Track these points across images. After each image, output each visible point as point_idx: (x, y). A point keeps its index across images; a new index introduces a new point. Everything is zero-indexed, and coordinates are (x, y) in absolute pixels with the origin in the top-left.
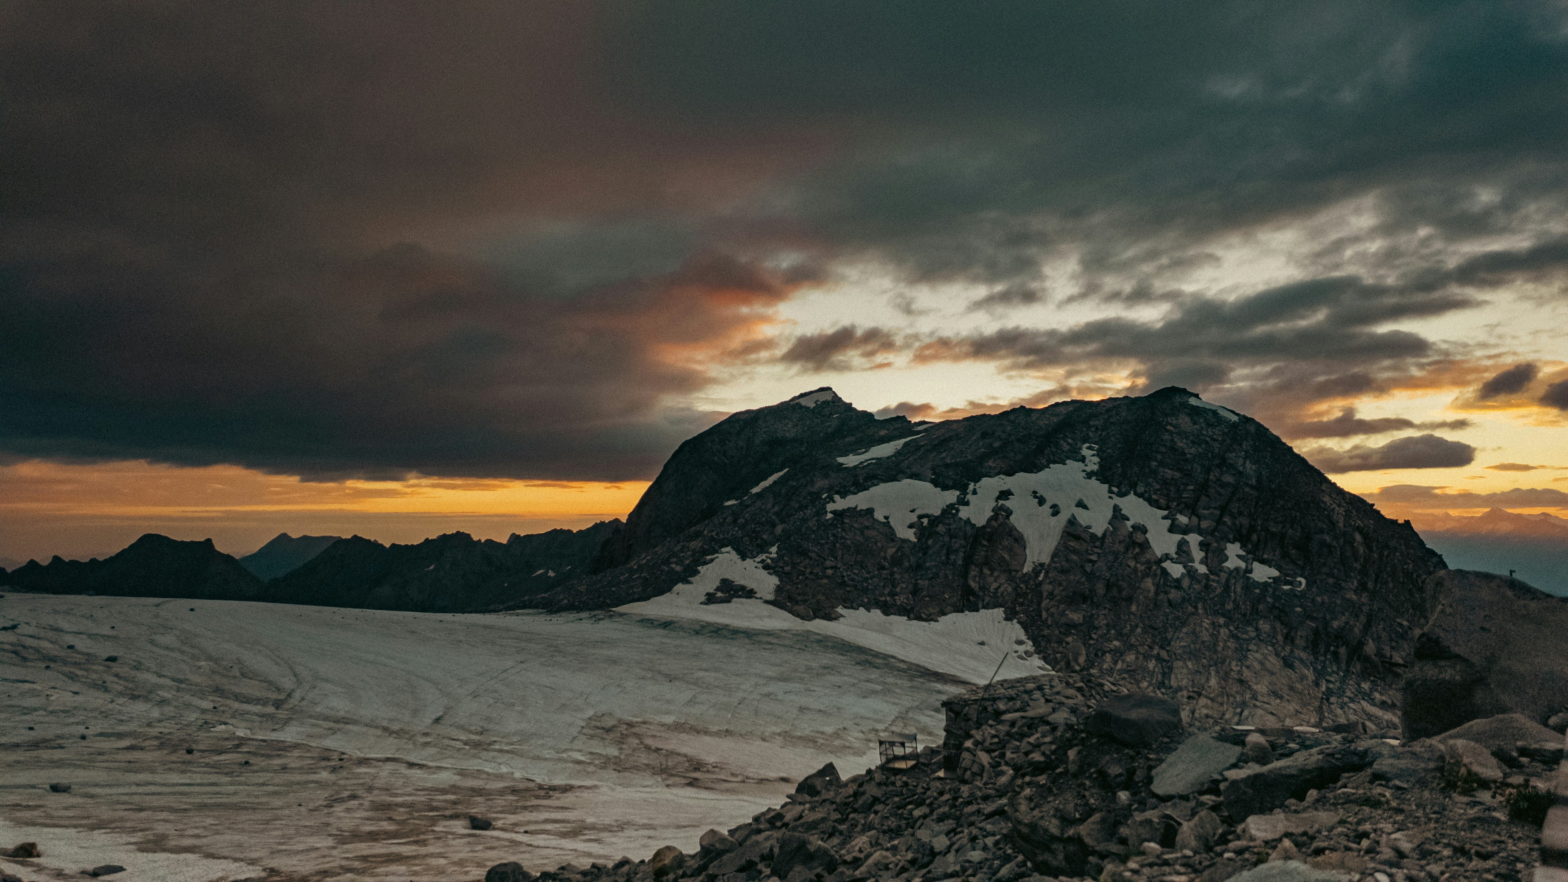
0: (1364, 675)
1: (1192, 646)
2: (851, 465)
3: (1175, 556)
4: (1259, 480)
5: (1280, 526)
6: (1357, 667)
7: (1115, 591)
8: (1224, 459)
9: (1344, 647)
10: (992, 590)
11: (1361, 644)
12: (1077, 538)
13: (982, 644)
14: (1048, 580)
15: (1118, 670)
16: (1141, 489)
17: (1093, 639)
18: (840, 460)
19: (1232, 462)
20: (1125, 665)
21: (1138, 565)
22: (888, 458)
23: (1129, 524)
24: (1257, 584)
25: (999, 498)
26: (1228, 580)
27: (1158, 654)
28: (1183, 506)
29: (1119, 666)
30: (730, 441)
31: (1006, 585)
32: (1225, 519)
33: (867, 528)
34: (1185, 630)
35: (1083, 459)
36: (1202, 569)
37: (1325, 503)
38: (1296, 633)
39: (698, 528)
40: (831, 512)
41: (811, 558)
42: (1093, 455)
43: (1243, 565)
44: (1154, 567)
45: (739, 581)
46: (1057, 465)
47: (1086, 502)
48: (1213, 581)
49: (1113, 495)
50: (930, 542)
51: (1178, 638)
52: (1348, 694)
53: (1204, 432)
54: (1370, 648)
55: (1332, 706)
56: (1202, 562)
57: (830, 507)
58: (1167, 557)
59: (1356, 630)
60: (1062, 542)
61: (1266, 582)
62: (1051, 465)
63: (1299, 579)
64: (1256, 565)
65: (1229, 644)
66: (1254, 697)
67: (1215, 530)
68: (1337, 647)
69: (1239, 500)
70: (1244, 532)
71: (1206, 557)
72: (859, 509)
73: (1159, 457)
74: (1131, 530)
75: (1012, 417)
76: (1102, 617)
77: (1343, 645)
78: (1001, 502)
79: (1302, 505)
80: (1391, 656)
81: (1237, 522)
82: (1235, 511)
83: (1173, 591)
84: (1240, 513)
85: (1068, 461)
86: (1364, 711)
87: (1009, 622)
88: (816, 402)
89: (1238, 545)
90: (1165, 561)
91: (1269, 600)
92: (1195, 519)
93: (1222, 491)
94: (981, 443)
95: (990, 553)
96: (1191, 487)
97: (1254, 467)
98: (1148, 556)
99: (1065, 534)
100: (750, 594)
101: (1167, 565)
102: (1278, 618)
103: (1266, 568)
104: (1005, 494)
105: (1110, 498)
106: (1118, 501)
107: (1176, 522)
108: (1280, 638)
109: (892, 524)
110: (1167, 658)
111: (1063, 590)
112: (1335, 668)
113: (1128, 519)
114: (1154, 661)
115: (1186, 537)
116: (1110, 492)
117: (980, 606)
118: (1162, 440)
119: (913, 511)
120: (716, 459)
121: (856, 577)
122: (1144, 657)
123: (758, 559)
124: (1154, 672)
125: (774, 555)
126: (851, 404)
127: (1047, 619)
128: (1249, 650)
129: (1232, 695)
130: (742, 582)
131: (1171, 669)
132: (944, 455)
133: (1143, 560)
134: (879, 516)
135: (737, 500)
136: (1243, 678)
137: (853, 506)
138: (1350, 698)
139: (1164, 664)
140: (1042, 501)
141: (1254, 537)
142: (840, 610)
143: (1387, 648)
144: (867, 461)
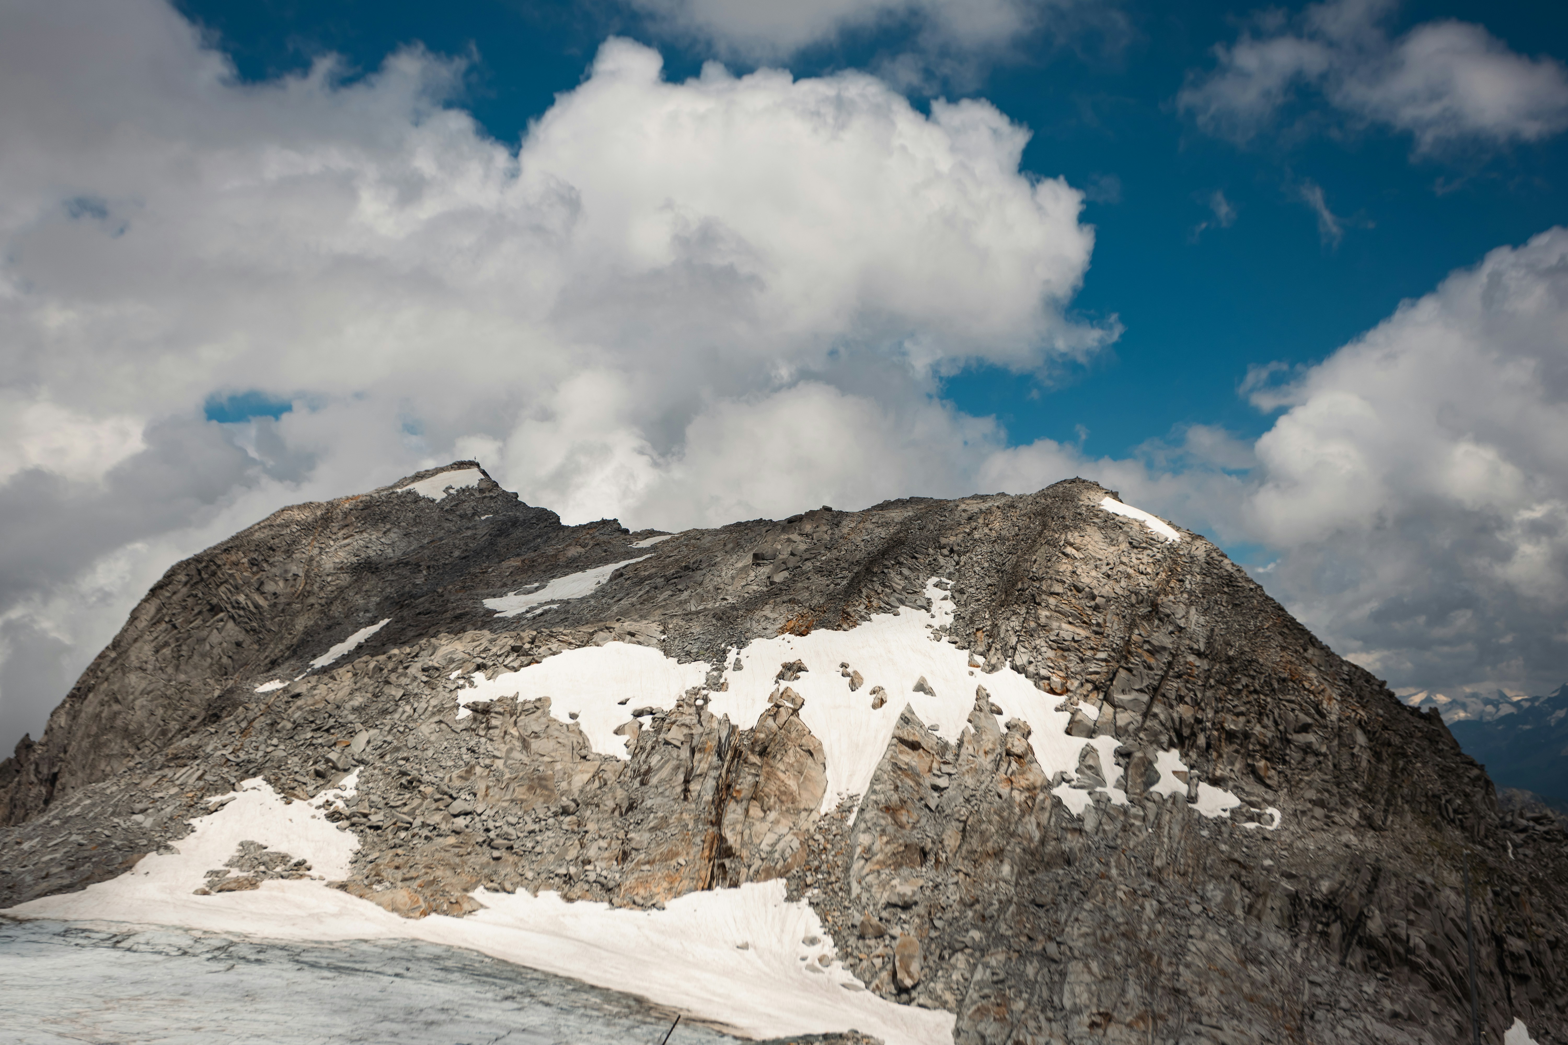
0: (1369, 967)
1: (1099, 933)
2: (510, 614)
3: (1075, 776)
4: (1209, 643)
5: (1242, 719)
6: (1357, 957)
7: (975, 842)
8: (1155, 606)
9: (1338, 924)
10: (764, 847)
11: (1362, 918)
12: (915, 746)
13: (745, 947)
14: (862, 826)
15: (978, 983)
16: (1021, 658)
17: (935, 928)
18: (490, 603)
19: (1168, 611)
20: (988, 971)
21: (1015, 793)
22: (582, 600)
23: (1001, 720)
24: (1201, 820)
25: (781, 676)
26: (1158, 816)
27: (1044, 949)
28: (1089, 686)
29: (978, 976)
30: (272, 565)
31: (789, 837)
32: (1156, 710)
33: (536, 735)
34: (1088, 906)
35: (927, 606)
36: (1119, 798)
37: (1309, 679)
38: (1264, 904)
39: (194, 740)
40: (467, 706)
41: (424, 797)
42: (945, 598)
43: (1183, 789)
44: (1041, 797)
45: (276, 846)
46: (883, 616)
47: (931, 683)
48: (1136, 817)
49: (977, 671)
50: (654, 760)
51: (1077, 920)
52: (1344, 1004)
53: (1124, 559)
54: (1375, 925)
55: (1318, 1027)
56: (1118, 785)
57: (466, 696)
58: (1063, 779)
59: (1355, 895)
60: (888, 756)
61: (1219, 817)
62: (873, 616)
63: (1270, 810)
64: (1204, 789)
65: (1159, 927)
66: (1196, 1018)
67: (1141, 728)
68: (1327, 925)
69: (1179, 676)
70: (1186, 732)
71: (1125, 777)
72: (521, 699)
73: (1052, 601)
74: (1005, 730)
75: (808, 528)
76: (952, 888)
77: (1335, 921)
78: (784, 684)
79: (1276, 686)
80: (1408, 936)
81: (1175, 715)
82: (1172, 695)
83: (1069, 836)
84: (1181, 699)
85: (902, 609)
86: (1366, 1031)
87: (794, 905)
88: (446, 490)
89: (1175, 753)
90: (1059, 784)
91: (1223, 847)
92: (1108, 709)
93: (1152, 661)
94: (753, 574)
95: (762, 779)
96: (1102, 655)
97: (1202, 620)
98: (1031, 777)
99: (895, 741)
100: (299, 869)
101: (1061, 791)
102: (1236, 877)
103: (1218, 791)
104: (793, 670)
105: (972, 673)
106: (982, 678)
107: (1078, 717)
108: (1239, 912)
109: (583, 727)
110: (1057, 956)
111: (888, 843)
112: (1324, 961)
113: (1000, 712)
114: (1036, 963)
115: (1092, 742)
116: (972, 664)
117: (743, 877)
118: (1058, 572)
119: (623, 703)
120: (242, 598)
121: (511, 830)
122: (1021, 956)
123: (319, 800)
124: (1036, 981)
125: (350, 793)
126: (516, 495)
127: (859, 897)
128: (1191, 937)
129: (1162, 1017)
130: (283, 849)
131: (1063, 974)
132: (685, 595)
133: (1024, 783)
134: (559, 712)
135: (282, 681)
136: (1178, 985)
137: (510, 694)
138: (1345, 1010)
139: (1053, 967)
140: (855, 683)
141: (1201, 740)
142: (479, 894)
143: (1403, 924)
144: (541, 605)
